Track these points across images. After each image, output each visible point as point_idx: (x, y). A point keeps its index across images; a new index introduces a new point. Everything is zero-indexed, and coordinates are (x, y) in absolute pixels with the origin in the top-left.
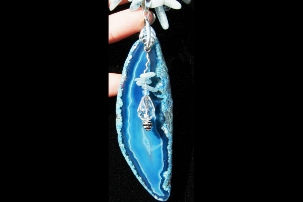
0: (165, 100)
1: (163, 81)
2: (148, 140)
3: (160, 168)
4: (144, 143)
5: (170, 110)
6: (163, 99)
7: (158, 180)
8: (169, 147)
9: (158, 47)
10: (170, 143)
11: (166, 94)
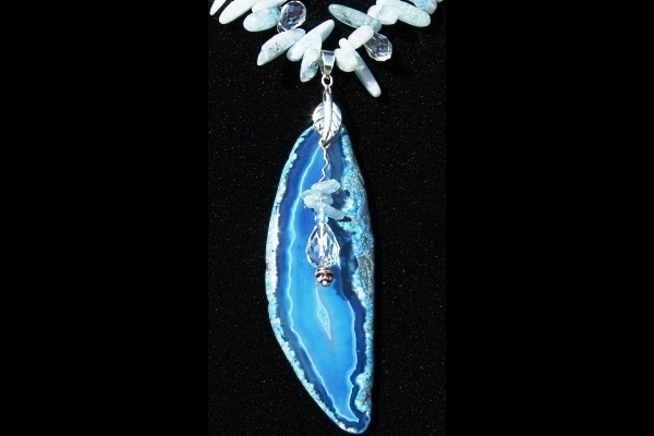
0: (358, 236)
1: (355, 200)
2: (325, 311)
3: (350, 366)
4: (319, 316)
5: (367, 254)
6: (354, 233)
7: (345, 390)
8: (367, 326)
9: (345, 140)
10: (369, 317)
11: (360, 224)
